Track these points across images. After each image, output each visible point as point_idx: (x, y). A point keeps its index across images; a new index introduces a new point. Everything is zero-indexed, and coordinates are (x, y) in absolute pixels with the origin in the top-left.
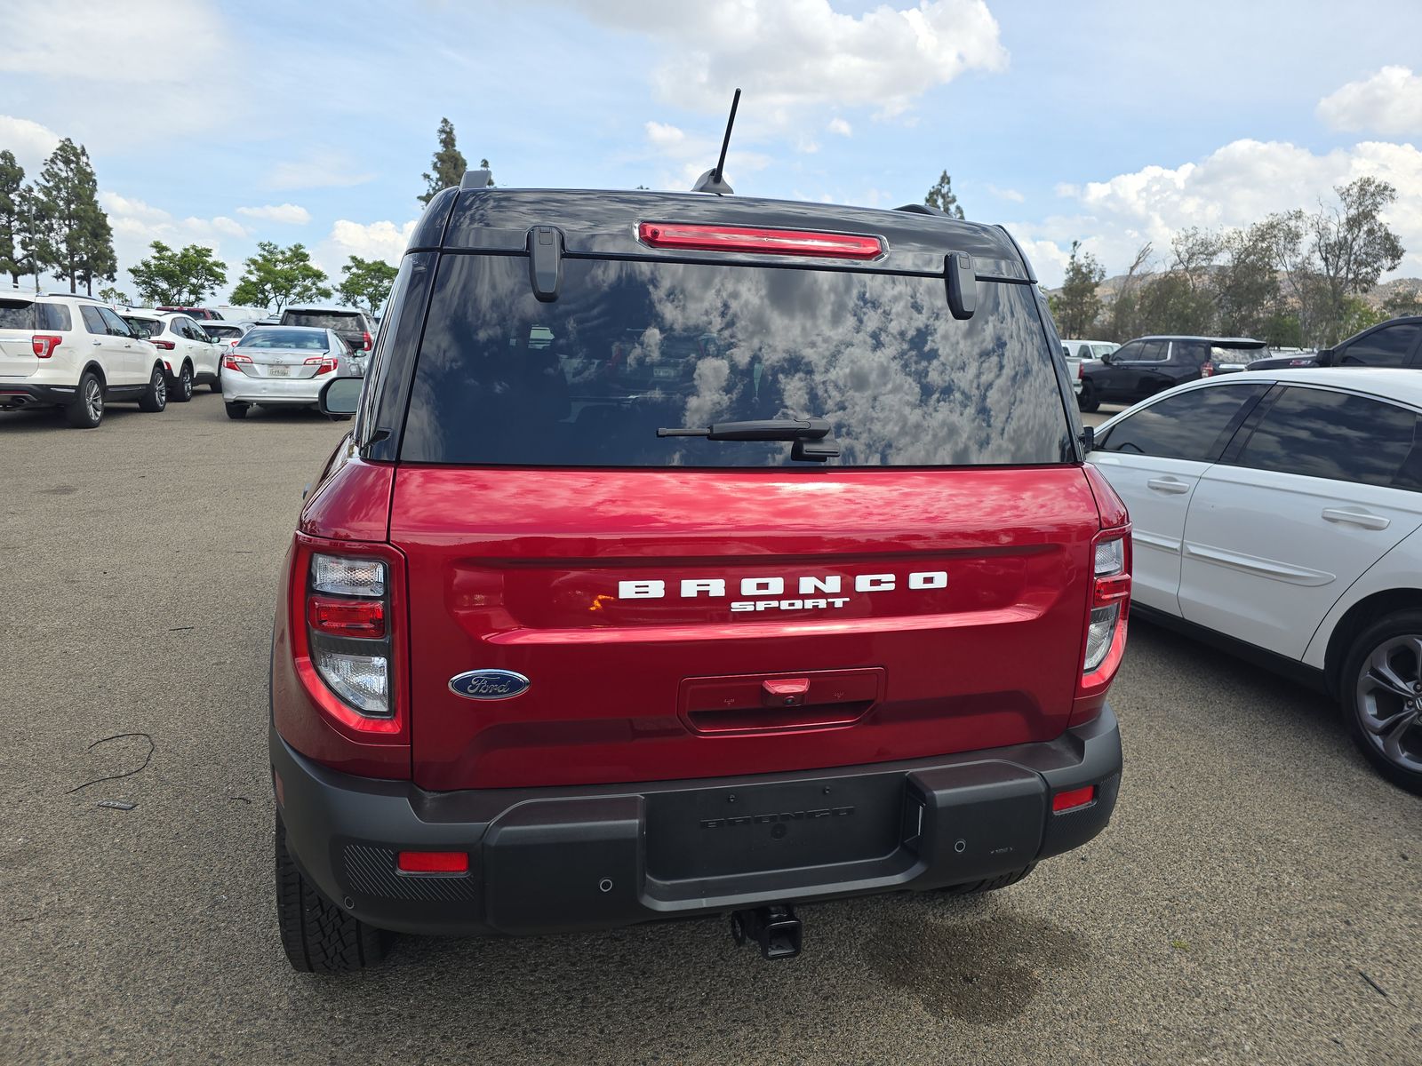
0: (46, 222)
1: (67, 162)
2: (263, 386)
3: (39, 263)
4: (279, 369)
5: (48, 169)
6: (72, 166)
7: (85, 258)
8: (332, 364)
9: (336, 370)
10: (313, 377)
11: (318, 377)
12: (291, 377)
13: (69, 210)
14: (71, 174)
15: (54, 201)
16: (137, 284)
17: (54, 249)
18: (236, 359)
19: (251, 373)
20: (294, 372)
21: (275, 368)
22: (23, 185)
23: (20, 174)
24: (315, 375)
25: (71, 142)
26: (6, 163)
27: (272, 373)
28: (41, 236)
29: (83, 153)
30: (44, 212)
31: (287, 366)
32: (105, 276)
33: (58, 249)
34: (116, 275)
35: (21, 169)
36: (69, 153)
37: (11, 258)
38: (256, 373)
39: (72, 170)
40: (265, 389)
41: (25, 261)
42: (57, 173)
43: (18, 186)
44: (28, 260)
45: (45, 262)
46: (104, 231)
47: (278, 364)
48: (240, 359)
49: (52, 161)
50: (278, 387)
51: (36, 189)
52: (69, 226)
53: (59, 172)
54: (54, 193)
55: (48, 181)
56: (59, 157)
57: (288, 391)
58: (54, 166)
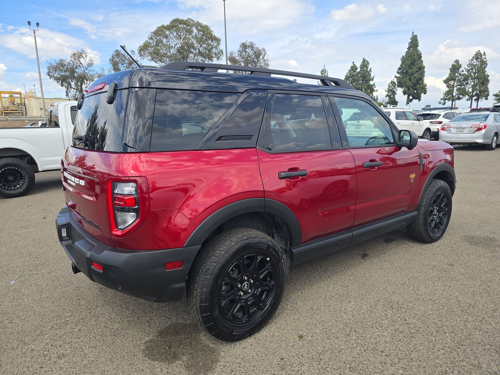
0: (466, 82)
1: (477, 59)
2: (453, 136)
3: (461, 96)
4: (460, 129)
5: (470, 63)
6: (479, 60)
7: (478, 92)
8: (483, 127)
9: (485, 130)
10: (474, 132)
11: (476, 132)
12: (465, 132)
13: (475, 76)
14: (478, 63)
15: (470, 74)
16: (496, 100)
17: (467, 91)
18: (445, 126)
19: (450, 132)
20: (466, 131)
21: (459, 130)
22: (461, 70)
23: (460, 66)
24: (475, 132)
25: (480, 51)
26: (456, 64)
27: (457, 131)
28: (463, 87)
29: (484, 54)
30: (466, 79)
31: (464, 128)
32: (484, 98)
33: (468, 90)
34: (488, 97)
35: (461, 65)
36: (478, 56)
37: (452, 96)
38: (451, 131)
39: (478, 61)
40: (453, 137)
41: (457, 96)
42: (473, 64)
43: (459, 70)
44: (458, 96)
45: (463, 95)
46: (486, 82)
47: (460, 128)
48: (446, 126)
49: (472, 60)
50: (458, 137)
51: (465, 70)
52: (474, 82)
53: (474, 63)
54: (471, 71)
55: (469, 67)
56: (475, 58)
57: (462, 138)
58: (472, 61)
